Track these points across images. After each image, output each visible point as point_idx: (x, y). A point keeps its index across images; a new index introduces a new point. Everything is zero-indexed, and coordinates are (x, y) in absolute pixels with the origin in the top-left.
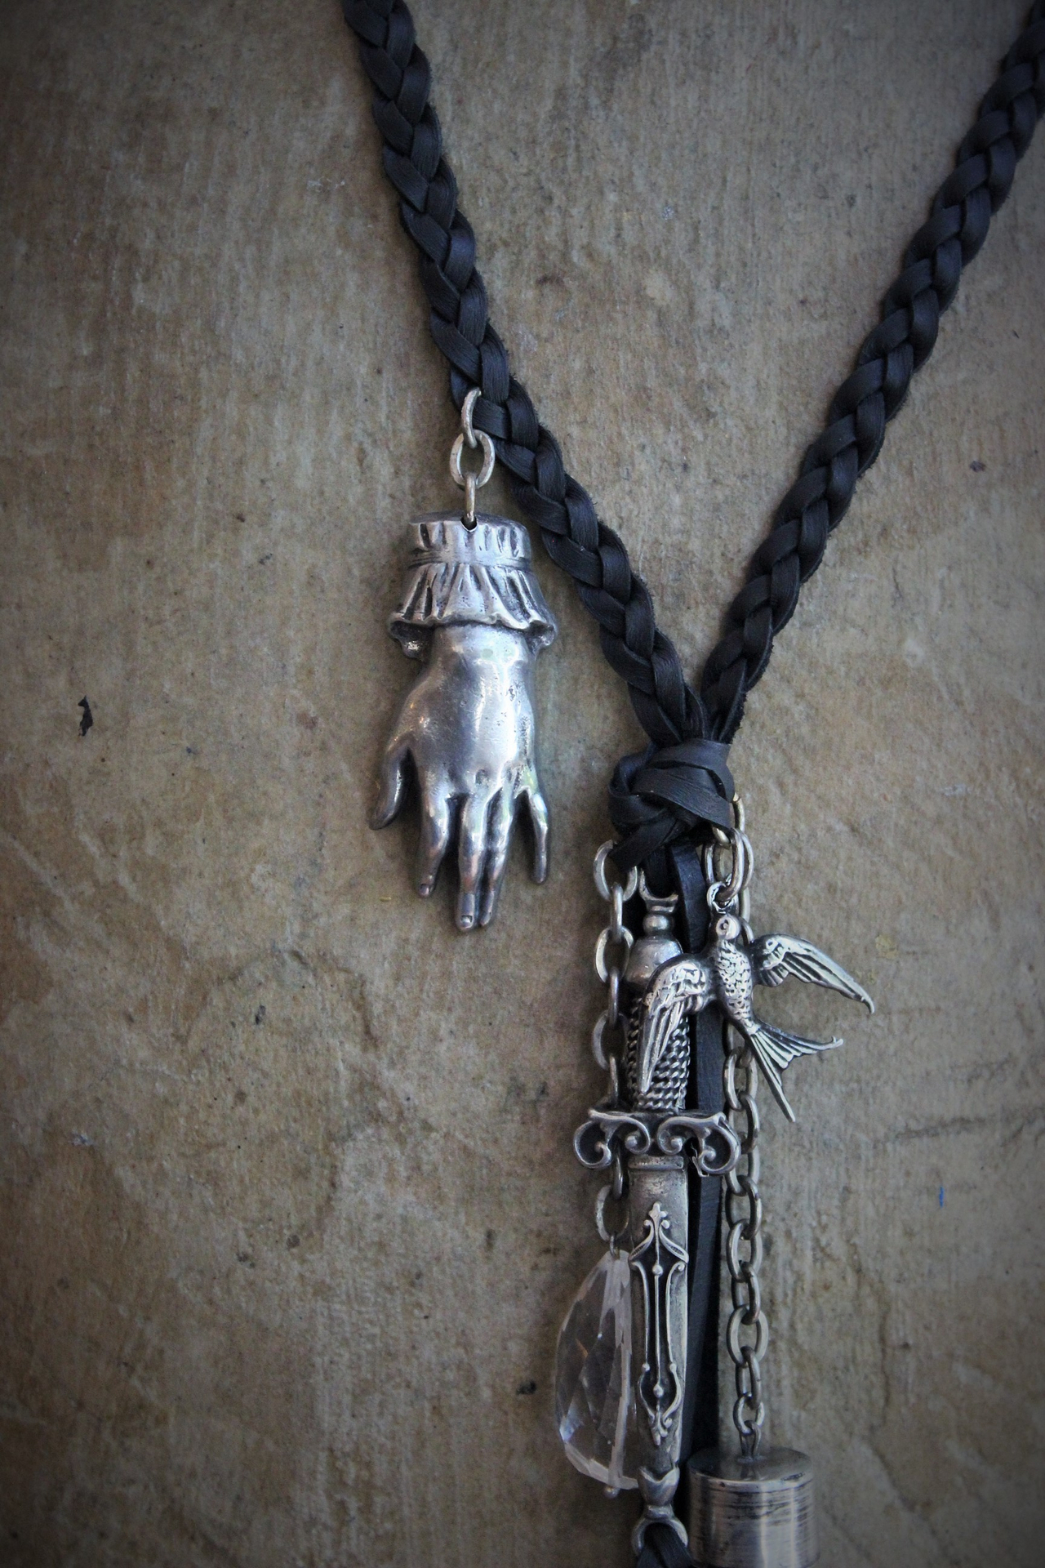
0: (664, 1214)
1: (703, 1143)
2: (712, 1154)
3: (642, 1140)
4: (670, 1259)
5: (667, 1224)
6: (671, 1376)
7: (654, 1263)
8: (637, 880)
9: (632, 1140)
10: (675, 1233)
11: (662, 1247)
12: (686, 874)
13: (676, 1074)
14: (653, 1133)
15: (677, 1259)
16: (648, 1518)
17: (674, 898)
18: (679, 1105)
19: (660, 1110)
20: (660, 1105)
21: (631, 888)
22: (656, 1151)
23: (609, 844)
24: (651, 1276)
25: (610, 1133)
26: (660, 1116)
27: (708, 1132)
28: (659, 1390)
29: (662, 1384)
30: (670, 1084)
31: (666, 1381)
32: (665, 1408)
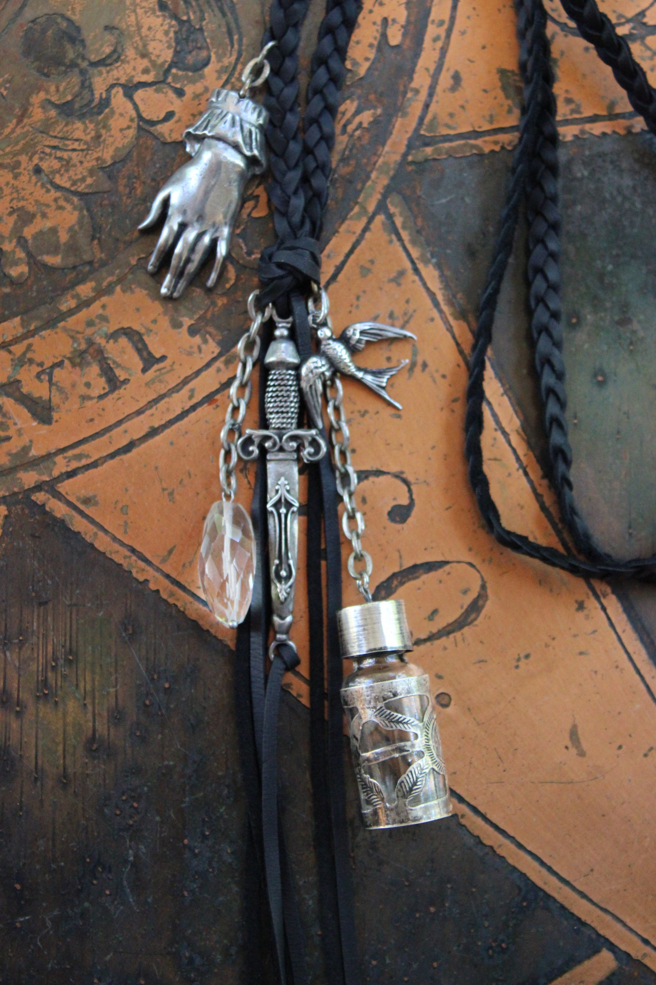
0: (286, 482)
1: (306, 444)
2: (312, 450)
3: (275, 444)
4: (289, 505)
5: (288, 488)
6: (289, 566)
7: (280, 508)
8: (269, 311)
9: (268, 444)
10: (292, 492)
11: (286, 500)
12: (297, 308)
13: (292, 410)
14: (281, 439)
15: (292, 505)
16: (276, 641)
17: (290, 319)
18: (294, 426)
19: (284, 428)
20: (284, 425)
21: (267, 314)
22: (281, 449)
23: (257, 292)
24: (279, 515)
25: (257, 441)
26: (284, 431)
27: (310, 439)
28: (283, 573)
29: (285, 570)
30: (290, 414)
31: (287, 569)
32: (286, 583)
